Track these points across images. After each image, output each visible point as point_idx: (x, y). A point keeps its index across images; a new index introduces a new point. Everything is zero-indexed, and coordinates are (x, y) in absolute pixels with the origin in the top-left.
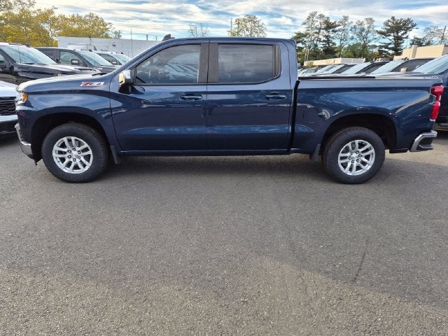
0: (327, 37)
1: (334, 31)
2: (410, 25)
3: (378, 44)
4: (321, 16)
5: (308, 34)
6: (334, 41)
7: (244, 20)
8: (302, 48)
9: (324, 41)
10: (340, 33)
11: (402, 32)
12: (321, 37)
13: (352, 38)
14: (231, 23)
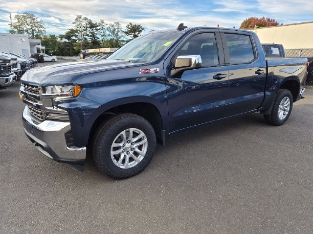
0: (92, 33)
1: (96, 30)
2: (140, 29)
3: (125, 40)
4: (86, 19)
5: (78, 30)
6: (98, 36)
7: (24, 16)
8: (76, 40)
9: (91, 36)
10: (101, 31)
11: (138, 32)
12: (88, 33)
13: (109, 35)
14: (11, 18)
